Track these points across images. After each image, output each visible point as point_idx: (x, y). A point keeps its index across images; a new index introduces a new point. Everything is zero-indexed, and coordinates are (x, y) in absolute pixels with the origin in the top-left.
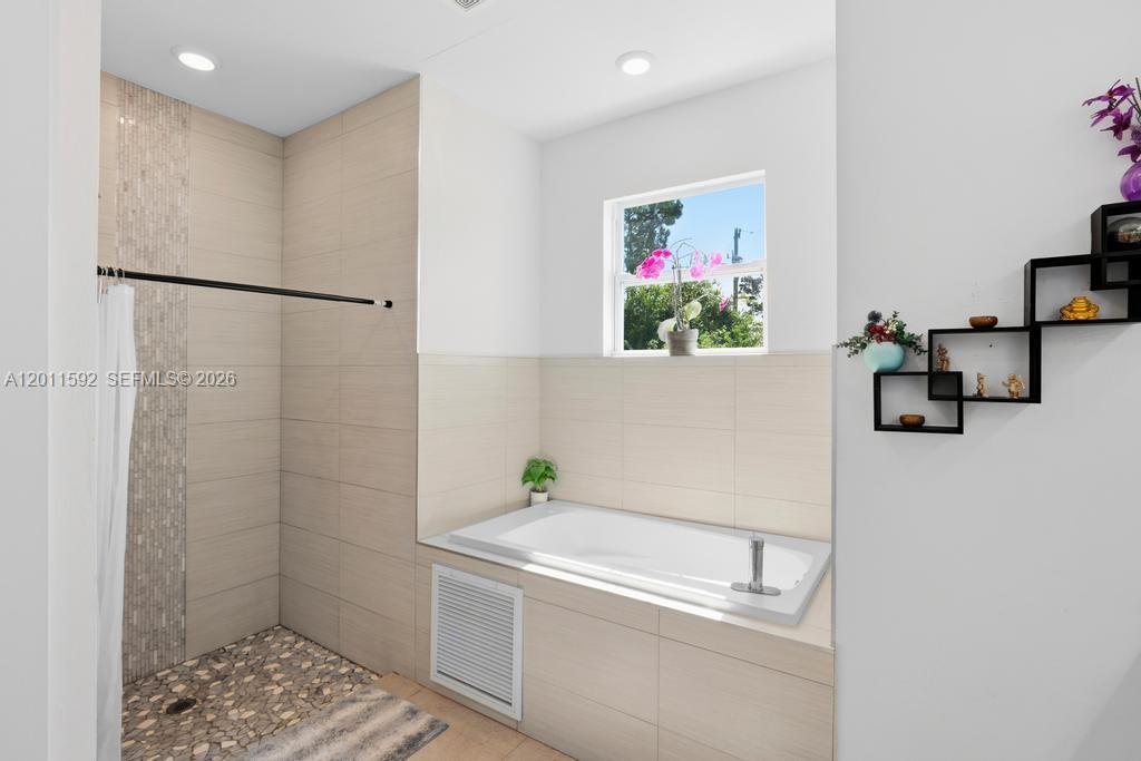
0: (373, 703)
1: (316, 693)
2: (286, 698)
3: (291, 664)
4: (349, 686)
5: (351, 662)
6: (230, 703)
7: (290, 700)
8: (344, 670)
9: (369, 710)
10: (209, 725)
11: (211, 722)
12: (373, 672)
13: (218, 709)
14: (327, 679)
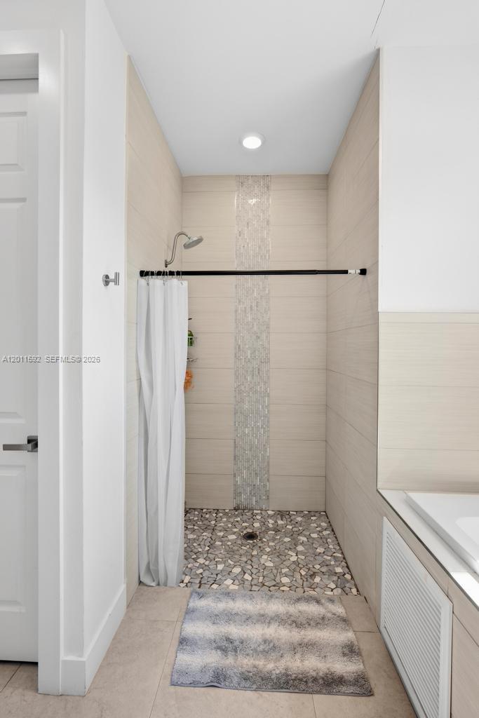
0: (329, 615)
1: (311, 576)
2: (293, 566)
3: (313, 544)
4: (333, 586)
5: (348, 567)
6: (268, 550)
7: (294, 570)
8: (339, 570)
9: (323, 618)
10: (249, 557)
11: (252, 556)
12: (356, 586)
13: (261, 549)
14: (324, 569)
